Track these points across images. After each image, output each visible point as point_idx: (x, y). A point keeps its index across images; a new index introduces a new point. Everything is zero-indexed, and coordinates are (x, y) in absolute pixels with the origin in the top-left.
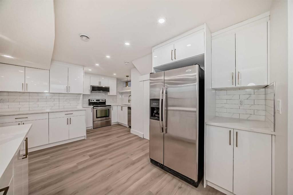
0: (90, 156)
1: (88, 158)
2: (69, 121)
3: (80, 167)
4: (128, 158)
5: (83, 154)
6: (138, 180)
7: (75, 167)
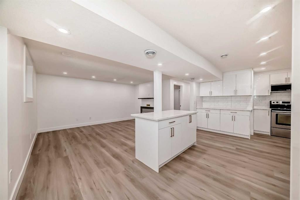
0: (237, 149)
1: (234, 148)
2: (234, 119)
3: (224, 149)
4: (273, 171)
5: (233, 145)
6: (252, 182)
7: (222, 147)
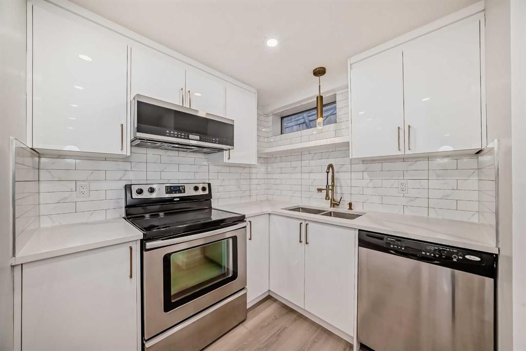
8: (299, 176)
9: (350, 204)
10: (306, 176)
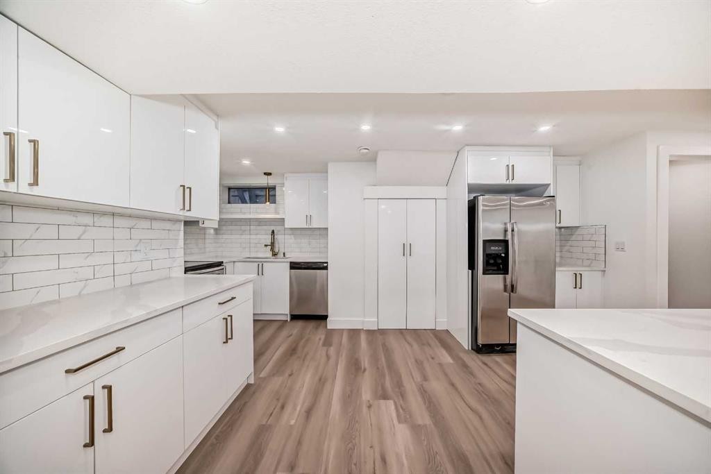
8: (248, 237)
9: (284, 254)
10: (253, 237)
